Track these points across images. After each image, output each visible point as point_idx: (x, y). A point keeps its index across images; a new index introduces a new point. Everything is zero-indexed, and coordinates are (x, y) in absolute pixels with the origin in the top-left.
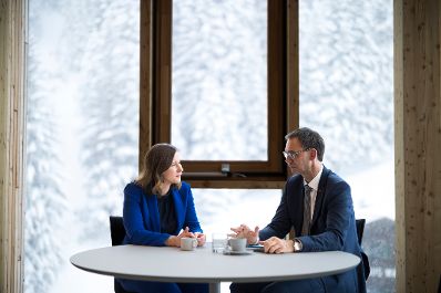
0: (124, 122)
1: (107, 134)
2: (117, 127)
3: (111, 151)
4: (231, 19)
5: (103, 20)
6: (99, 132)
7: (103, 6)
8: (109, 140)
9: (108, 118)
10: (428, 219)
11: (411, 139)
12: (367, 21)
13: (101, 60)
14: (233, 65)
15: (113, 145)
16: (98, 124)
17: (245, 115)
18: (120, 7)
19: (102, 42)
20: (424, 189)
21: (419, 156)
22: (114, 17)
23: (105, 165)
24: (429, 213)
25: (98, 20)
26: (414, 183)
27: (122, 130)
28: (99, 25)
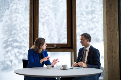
0: (16, 36)
1: (10, 39)
2: (13, 37)
3: (11, 44)
4: (46, 7)
5: (9, 7)
6: (8, 39)
7: (9, 3)
8: (11, 41)
9: (11, 35)
10: (114, 60)
11: (109, 37)
12: (83, 9)
13: (8, 18)
14: (47, 20)
15: (12, 42)
16: (7, 36)
17: (50, 34)
18: (14, 3)
19: (9, 13)
20: (113, 51)
21: (111, 42)
22: (12, 6)
23: (10, 48)
24: (114, 58)
25: (8, 7)
26: (110, 49)
27: (15, 38)
28: (8, 8)
